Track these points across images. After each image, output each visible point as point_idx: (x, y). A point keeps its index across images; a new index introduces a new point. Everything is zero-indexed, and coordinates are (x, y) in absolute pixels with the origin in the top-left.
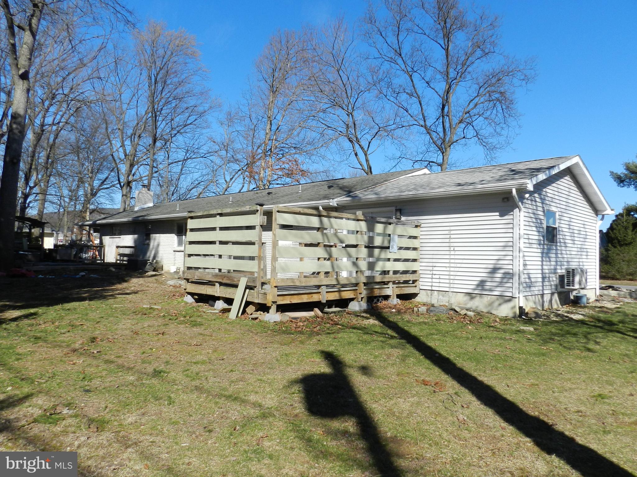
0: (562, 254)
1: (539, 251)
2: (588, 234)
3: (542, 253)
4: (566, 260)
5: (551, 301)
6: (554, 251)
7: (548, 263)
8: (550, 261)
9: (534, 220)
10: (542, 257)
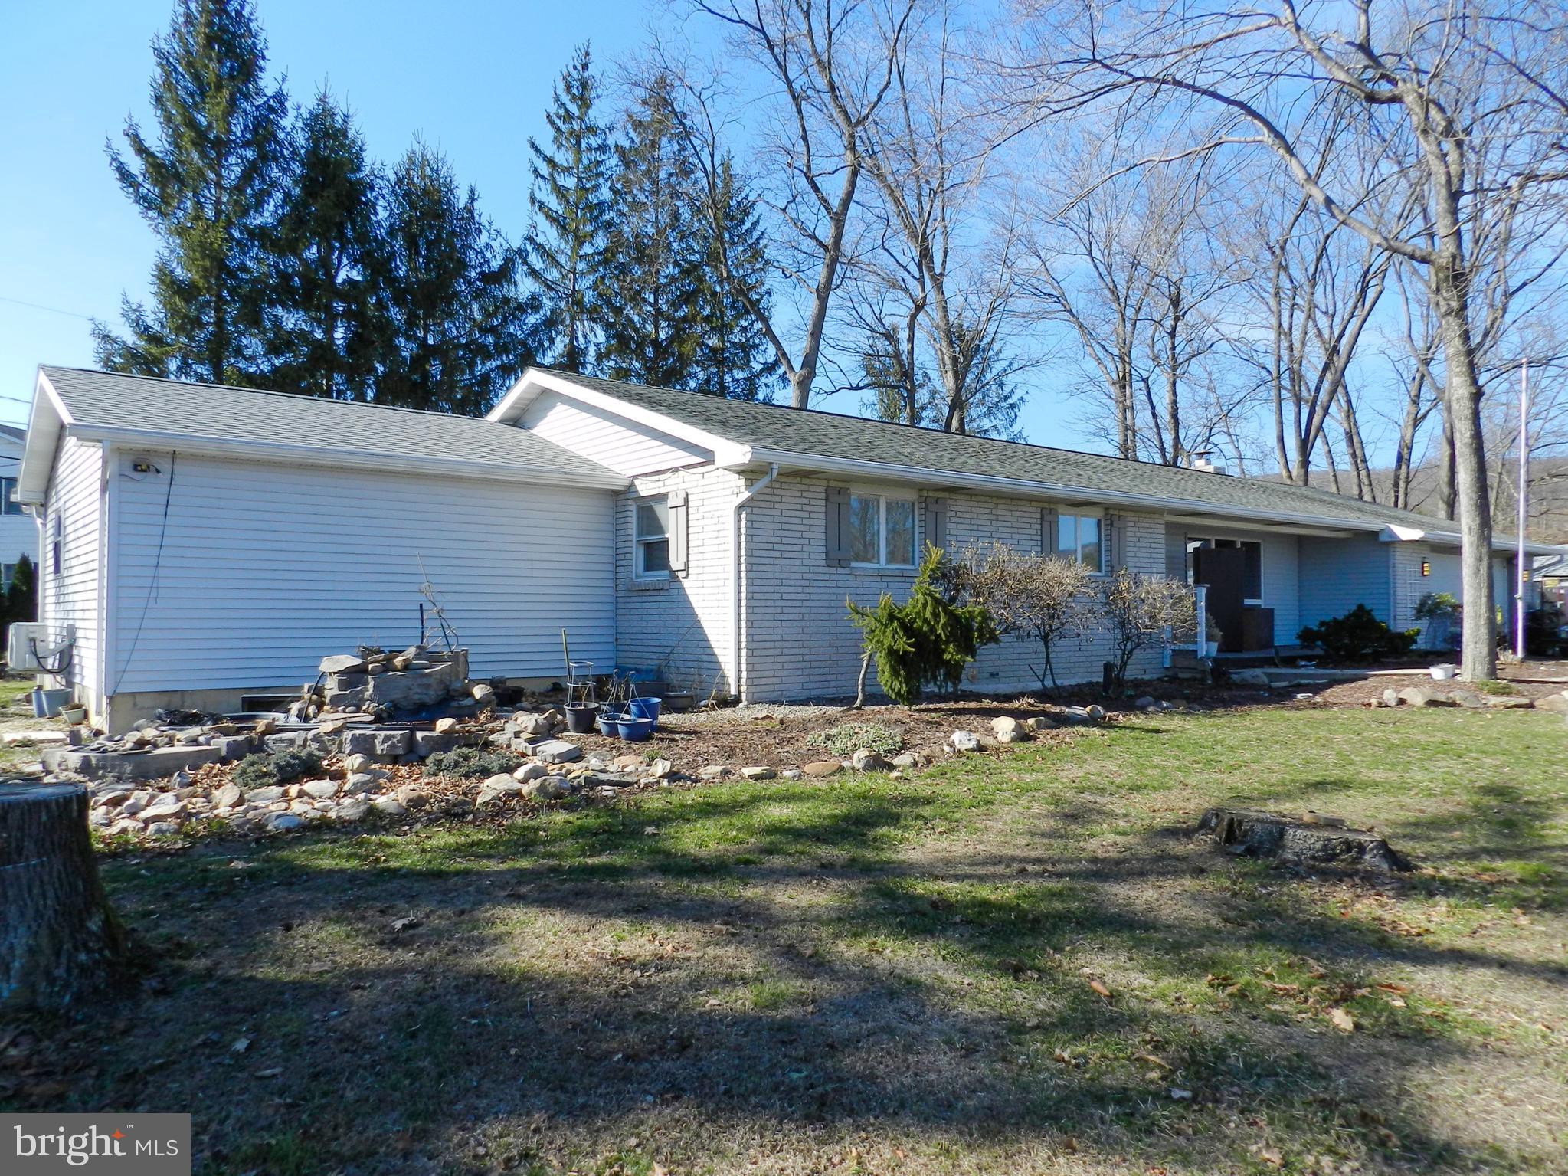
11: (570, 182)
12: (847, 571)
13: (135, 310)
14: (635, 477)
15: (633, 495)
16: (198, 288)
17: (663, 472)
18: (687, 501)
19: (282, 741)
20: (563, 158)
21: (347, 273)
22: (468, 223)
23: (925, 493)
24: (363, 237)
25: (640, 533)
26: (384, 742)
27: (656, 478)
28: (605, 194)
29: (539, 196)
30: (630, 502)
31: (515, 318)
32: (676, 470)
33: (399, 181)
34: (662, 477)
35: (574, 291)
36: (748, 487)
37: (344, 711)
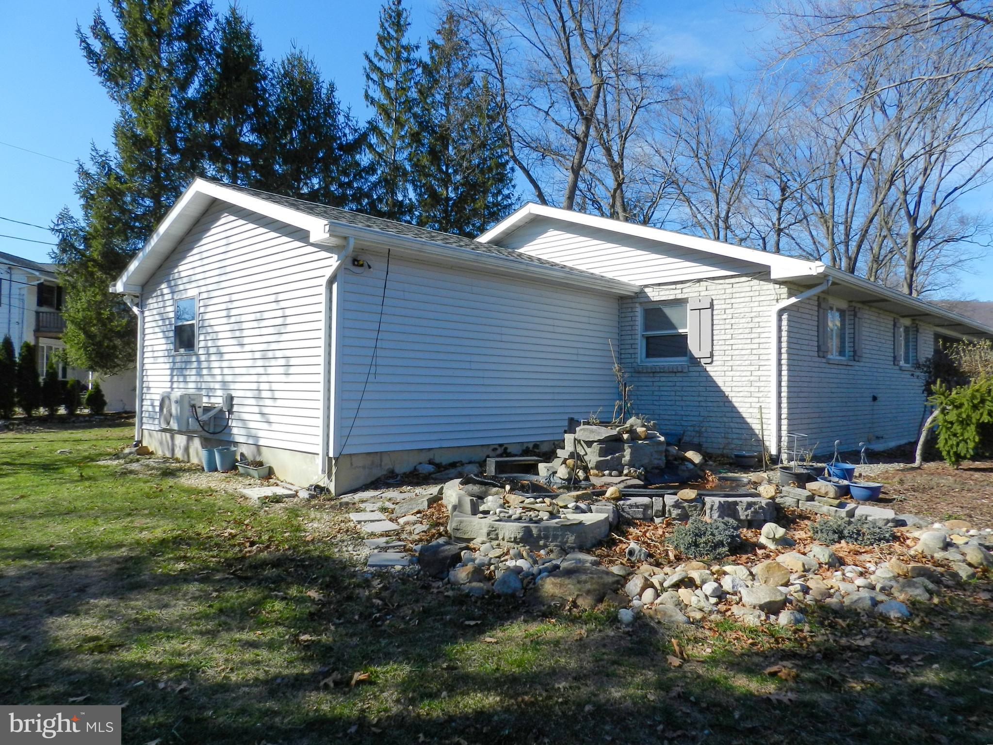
0: (209, 368)
1: (168, 366)
2: (288, 312)
3: (172, 369)
4: (219, 378)
5: (187, 449)
6: (195, 365)
7: (182, 385)
8: (186, 382)
9: (160, 323)
10: (172, 376)
11: (391, 84)
12: (824, 360)
13: (102, 156)
14: (647, 286)
15: (642, 300)
16: (151, 141)
17: (682, 282)
18: (712, 305)
19: (637, 506)
20: (387, 67)
21: (249, 137)
22: (330, 108)
23: (854, 304)
24: (260, 112)
25: (647, 328)
26: (746, 509)
27: (673, 287)
28: (413, 94)
29: (371, 93)
30: (637, 305)
31: (362, 177)
32: (699, 281)
33: (286, 75)
34: (679, 286)
35: (394, 160)
36: (790, 295)
37: (610, 475)
